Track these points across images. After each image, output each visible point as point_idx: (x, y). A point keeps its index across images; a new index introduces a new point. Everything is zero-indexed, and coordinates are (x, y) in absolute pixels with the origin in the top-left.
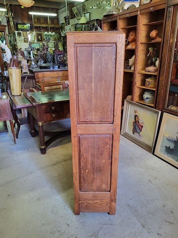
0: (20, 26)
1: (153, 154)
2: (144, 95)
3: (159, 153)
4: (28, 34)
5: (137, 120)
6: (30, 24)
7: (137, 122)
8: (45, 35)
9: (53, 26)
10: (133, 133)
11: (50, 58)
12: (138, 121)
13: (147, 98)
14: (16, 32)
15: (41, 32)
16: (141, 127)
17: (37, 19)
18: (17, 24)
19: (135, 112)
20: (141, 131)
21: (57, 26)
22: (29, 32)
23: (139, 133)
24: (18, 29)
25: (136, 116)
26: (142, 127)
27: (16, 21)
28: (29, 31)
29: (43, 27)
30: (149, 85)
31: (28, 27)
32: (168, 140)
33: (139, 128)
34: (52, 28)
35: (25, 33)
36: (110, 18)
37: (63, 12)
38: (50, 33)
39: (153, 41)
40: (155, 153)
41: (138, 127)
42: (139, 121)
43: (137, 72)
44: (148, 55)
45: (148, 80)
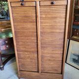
11: (5, 13)
32: (74, 55)
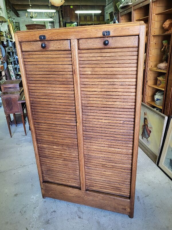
0: (68, 25)
1: (158, 165)
2: (155, 96)
3: (163, 165)
5: (146, 123)
6: (77, 23)
7: (146, 126)
9: (98, 22)
10: (142, 138)
13: (157, 100)
16: (149, 132)
18: (66, 23)
19: (145, 114)
23: (147, 139)
25: (145, 119)
26: (150, 132)
27: (64, 20)
29: (89, 25)
30: (160, 85)
36: (126, 10)
37: (109, 8)
39: (166, 33)
40: (160, 165)
41: (147, 131)
42: (148, 124)
44: (163, 49)
45: (160, 78)
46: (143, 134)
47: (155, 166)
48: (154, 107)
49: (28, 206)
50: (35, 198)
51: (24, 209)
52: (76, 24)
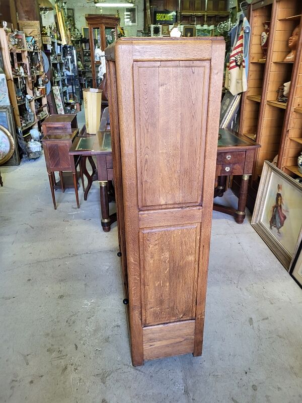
0: (159, 17)
1: (291, 273)
2: (299, 157)
4: (170, 30)
5: (279, 203)
6: (177, 12)
7: (279, 208)
8: (199, 30)
9: (216, 13)
10: (271, 228)
12: (281, 206)
14: (152, 26)
15: (193, 25)
16: (282, 218)
17: (190, 3)
18: (155, 13)
19: (279, 187)
20: (282, 225)
21: (222, 13)
22: (172, 26)
23: (278, 229)
24: (155, 22)
25: (279, 195)
26: (285, 218)
27: (154, 8)
28: (172, 24)
29: (198, 17)
31: (172, 17)
33: (281, 219)
34: (213, 17)
35: (165, 28)
36: (263, 1)
38: (205, 27)
40: (294, 274)
41: (279, 217)
43: (292, 110)
46: (273, 222)
47: (287, 274)
48: (295, 177)
49: (80, 314)
50: (89, 304)
51: (73, 318)
52: (175, 14)
